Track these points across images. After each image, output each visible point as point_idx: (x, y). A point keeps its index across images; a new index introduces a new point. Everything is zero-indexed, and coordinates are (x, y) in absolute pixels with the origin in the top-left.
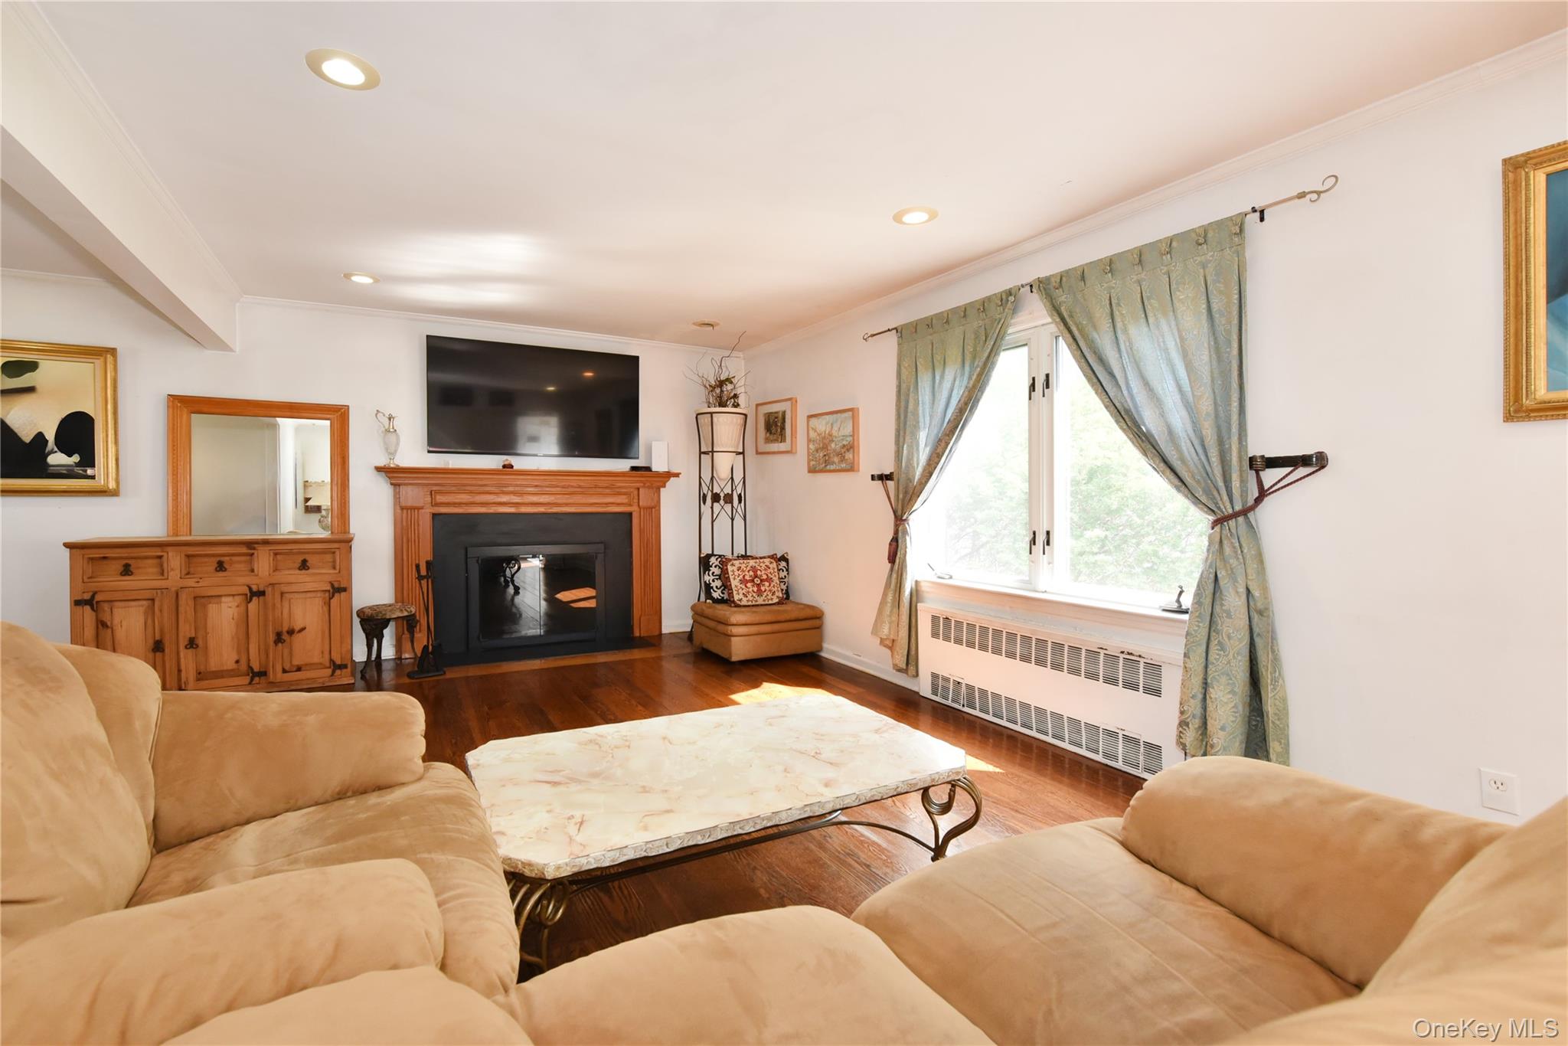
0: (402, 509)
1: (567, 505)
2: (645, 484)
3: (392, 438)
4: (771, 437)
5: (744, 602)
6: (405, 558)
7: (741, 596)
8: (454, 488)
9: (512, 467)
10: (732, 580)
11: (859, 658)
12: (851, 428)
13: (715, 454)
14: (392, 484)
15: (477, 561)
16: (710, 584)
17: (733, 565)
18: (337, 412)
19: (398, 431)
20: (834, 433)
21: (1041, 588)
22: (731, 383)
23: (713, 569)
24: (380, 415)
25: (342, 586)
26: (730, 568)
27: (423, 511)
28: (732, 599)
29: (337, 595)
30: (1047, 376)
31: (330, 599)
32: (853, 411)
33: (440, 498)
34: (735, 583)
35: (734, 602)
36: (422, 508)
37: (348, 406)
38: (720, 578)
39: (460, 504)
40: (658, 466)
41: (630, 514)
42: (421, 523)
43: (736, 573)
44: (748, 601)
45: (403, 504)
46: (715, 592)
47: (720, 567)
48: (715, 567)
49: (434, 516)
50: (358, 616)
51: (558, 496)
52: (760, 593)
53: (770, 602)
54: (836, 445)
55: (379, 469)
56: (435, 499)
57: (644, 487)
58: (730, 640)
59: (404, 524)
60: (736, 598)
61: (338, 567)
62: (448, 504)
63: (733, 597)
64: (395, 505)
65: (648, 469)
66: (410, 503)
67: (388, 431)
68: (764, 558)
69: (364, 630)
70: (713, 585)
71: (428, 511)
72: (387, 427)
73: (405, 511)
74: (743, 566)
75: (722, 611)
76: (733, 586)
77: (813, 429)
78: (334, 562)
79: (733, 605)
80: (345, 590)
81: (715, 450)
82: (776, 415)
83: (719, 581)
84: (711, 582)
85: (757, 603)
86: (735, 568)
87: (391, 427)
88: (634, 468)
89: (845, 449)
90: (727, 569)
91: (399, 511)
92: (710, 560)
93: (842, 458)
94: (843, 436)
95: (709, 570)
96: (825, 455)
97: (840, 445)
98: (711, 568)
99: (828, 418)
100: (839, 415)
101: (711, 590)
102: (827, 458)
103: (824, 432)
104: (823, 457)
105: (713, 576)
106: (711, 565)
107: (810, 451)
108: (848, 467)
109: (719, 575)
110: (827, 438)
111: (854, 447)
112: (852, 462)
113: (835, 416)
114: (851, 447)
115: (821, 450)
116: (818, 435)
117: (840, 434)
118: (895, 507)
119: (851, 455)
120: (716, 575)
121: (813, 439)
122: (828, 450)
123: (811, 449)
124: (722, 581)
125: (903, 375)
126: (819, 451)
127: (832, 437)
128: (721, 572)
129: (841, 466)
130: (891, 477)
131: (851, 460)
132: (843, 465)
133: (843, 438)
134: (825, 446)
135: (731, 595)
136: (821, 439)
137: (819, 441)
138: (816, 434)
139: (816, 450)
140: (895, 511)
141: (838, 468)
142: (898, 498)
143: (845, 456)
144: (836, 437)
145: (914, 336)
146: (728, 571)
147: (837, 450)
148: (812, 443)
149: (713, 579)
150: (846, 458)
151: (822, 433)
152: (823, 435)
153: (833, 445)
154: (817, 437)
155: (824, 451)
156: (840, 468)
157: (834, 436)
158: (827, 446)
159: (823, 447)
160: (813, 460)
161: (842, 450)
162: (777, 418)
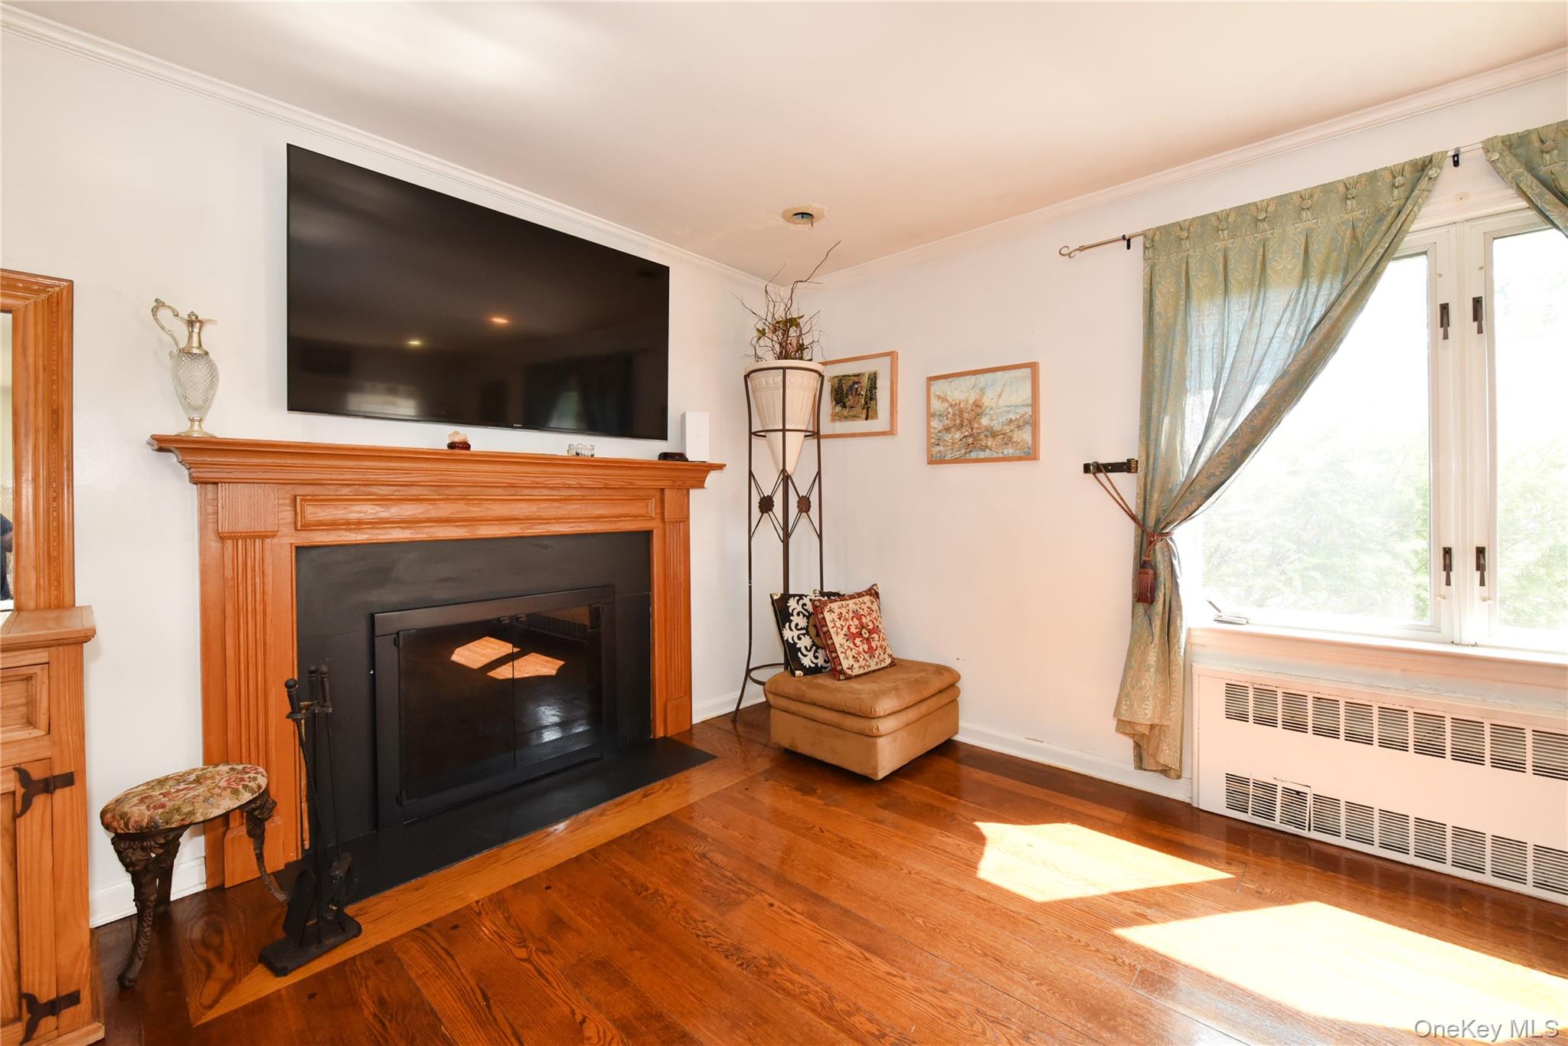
0: (222, 538)
1: (558, 520)
2: (674, 481)
3: (199, 370)
4: (845, 412)
5: (856, 671)
6: (230, 652)
7: (851, 661)
8: (345, 491)
9: (466, 446)
10: (834, 636)
11: (1039, 744)
12: (1029, 394)
13: (787, 433)
14: (195, 481)
15: (396, 643)
16: (795, 644)
17: (831, 611)
18: (37, 292)
19: (211, 355)
20: (987, 401)
22: (798, 325)
23: (795, 619)
24: (163, 313)
25: (57, 772)
26: (828, 616)
27: (275, 541)
28: (839, 668)
29: (39, 801)
30: (1477, 301)
31: (16, 817)
32: (1033, 367)
33: (314, 513)
34: (838, 640)
35: (842, 672)
36: (273, 535)
37: (71, 282)
38: (808, 633)
39: (358, 525)
40: (696, 453)
41: (647, 535)
42: (269, 570)
43: (838, 624)
44: (860, 667)
45: (225, 527)
46: (805, 656)
47: (804, 615)
48: (798, 614)
49: (300, 550)
50: (107, 826)
51: (543, 505)
52: (871, 651)
53: (883, 665)
54: (992, 420)
55: (163, 445)
56: (303, 517)
57: (672, 488)
58: (875, 745)
59: (229, 573)
60: (845, 664)
61: (43, 719)
62: (333, 525)
63: (841, 664)
64: (202, 528)
65: (681, 457)
66: (243, 526)
67: (186, 353)
68: (860, 595)
69: (128, 865)
70: (800, 644)
71: (289, 539)
72: (183, 344)
73: (229, 543)
74: (844, 611)
75: (825, 687)
76: (837, 646)
77: (939, 397)
78: (31, 703)
79: (842, 677)
80: (68, 780)
81: (787, 428)
82: (856, 379)
83: (807, 637)
84: (796, 640)
85: (870, 669)
86: (835, 616)
87: (195, 343)
88: (665, 456)
89: (1012, 427)
90: (824, 618)
91: (214, 545)
92: (788, 605)
93: (1008, 440)
94: (1009, 406)
95: (791, 621)
96: (965, 437)
97: (1001, 420)
98: (791, 618)
99: (972, 379)
100: (1000, 373)
101: (799, 654)
102: (970, 440)
103: (963, 401)
104: (961, 440)
105: (798, 630)
106: (791, 612)
107: (932, 430)
108: (1018, 453)
109: (806, 629)
110: (970, 409)
111: (1033, 423)
112: (1030, 446)
113: (990, 376)
114: (1027, 423)
115: (959, 429)
116: (951, 405)
117: (1001, 403)
118: (1140, 517)
119: (1026, 435)
120: (801, 629)
121: (938, 413)
122: (972, 429)
123: (934, 428)
124: (811, 638)
125: (1159, 306)
126: (952, 430)
127: (981, 408)
128: (808, 622)
129: (1005, 452)
130: (1126, 467)
131: (1027, 444)
132: (1009, 451)
133: (1009, 409)
134: (966, 422)
135: (835, 660)
136: (957, 412)
137: (954, 415)
138: (946, 405)
139: (947, 429)
140: (1139, 521)
141: (995, 455)
142: (1145, 500)
143: (1013, 437)
144: (992, 409)
145: (1181, 244)
146: (826, 622)
147: (994, 428)
148: (937, 420)
149: (799, 635)
150: (1015, 439)
151: (960, 403)
152: (962, 405)
153: (985, 421)
154: (950, 409)
155: (963, 431)
156: (1001, 455)
157: (987, 407)
158: (970, 423)
159: (962, 424)
160: (938, 445)
161: (1006, 427)
162: (857, 383)
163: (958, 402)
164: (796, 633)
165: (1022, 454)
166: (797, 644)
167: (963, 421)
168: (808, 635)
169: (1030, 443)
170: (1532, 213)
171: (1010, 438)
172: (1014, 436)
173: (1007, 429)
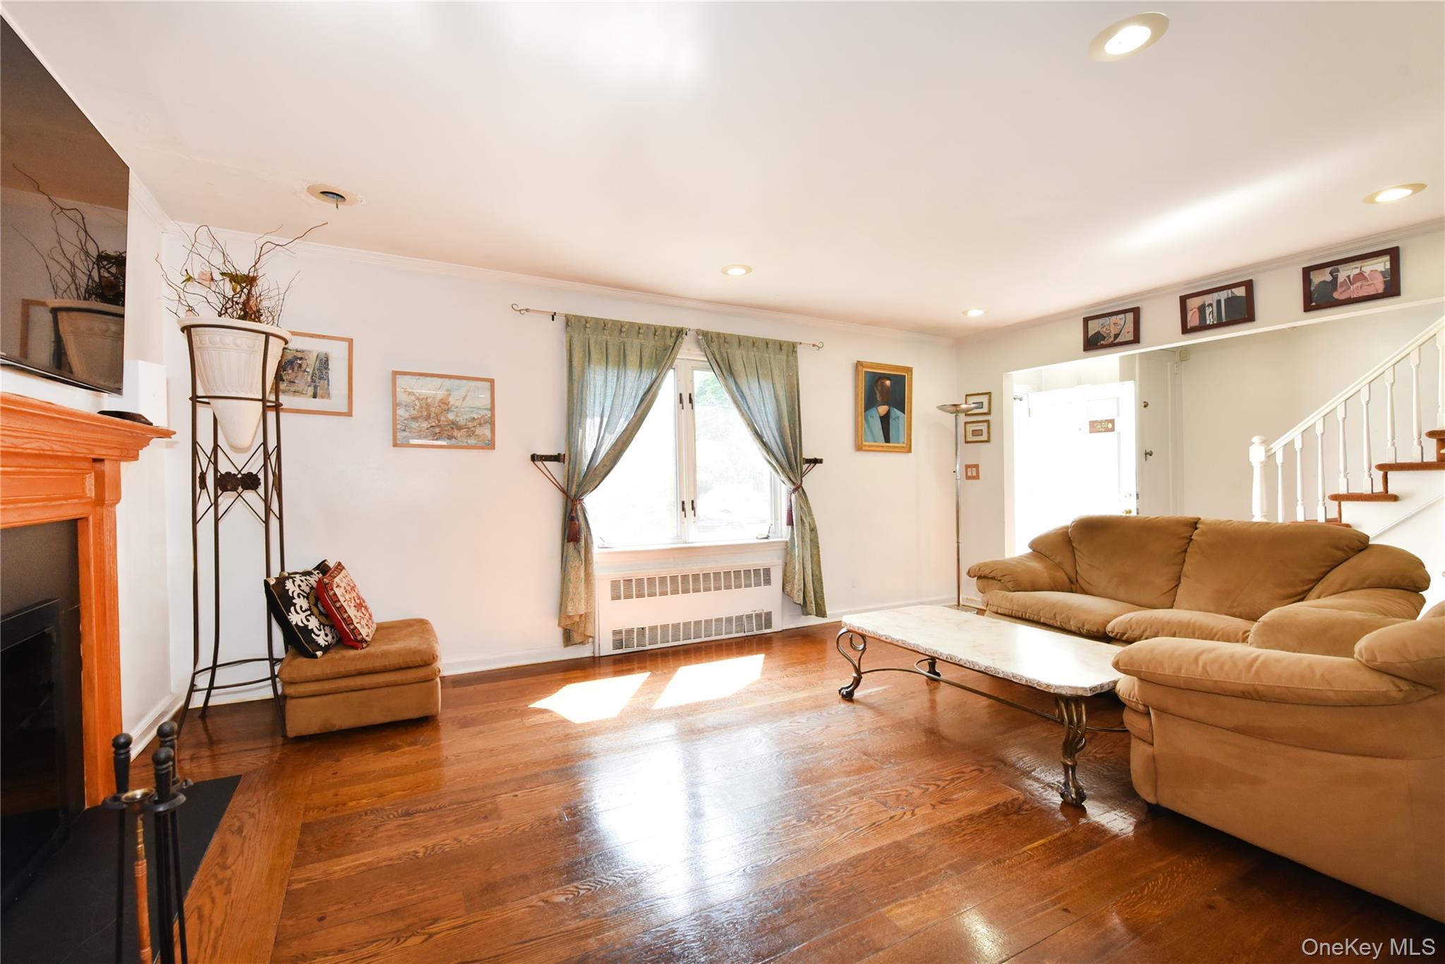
10: (347, 609)
12: (488, 401)
16: (306, 626)
17: (338, 586)
20: (452, 401)
21: (690, 541)
23: (297, 601)
26: (338, 592)
28: (355, 637)
30: (690, 395)
32: (491, 382)
34: (352, 612)
35: (363, 640)
38: (312, 614)
43: (348, 596)
46: (318, 636)
47: (304, 597)
48: (299, 596)
54: (457, 416)
60: (363, 631)
63: (360, 634)
70: (311, 625)
74: (345, 585)
77: (405, 390)
79: (364, 645)
83: (313, 617)
84: (306, 623)
86: (343, 591)
89: (475, 423)
90: (335, 594)
92: (287, 588)
93: (471, 433)
94: (472, 408)
95: (295, 605)
96: (432, 427)
97: (465, 417)
98: (294, 601)
99: (440, 381)
100: (464, 381)
101: (313, 635)
102: (437, 430)
103: (430, 397)
104: (428, 429)
105: (304, 612)
106: (291, 595)
107: (398, 418)
108: (480, 444)
109: (309, 609)
110: (436, 405)
111: (492, 423)
112: (489, 439)
113: (456, 382)
114: (487, 422)
115: (426, 420)
116: (418, 399)
117: (465, 404)
118: (566, 489)
119: (486, 431)
120: (306, 611)
121: (404, 404)
122: (439, 421)
123: (401, 416)
124: (316, 617)
125: (575, 363)
126: (420, 420)
127: (448, 405)
128: (309, 603)
129: (469, 441)
130: (557, 458)
131: (487, 437)
132: (472, 441)
133: (472, 410)
134: (433, 415)
135: (355, 631)
136: (424, 405)
137: (421, 407)
138: (413, 398)
139: (415, 419)
140: (565, 492)
141: (460, 444)
142: (569, 478)
143: (475, 431)
144: (457, 408)
145: (585, 330)
146: (337, 597)
147: (459, 423)
148: (403, 409)
149: (306, 617)
150: (477, 433)
151: (427, 398)
152: (429, 400)
153: (451, 416)
154: (417, 402)
155: (430, 421)
156: (465, 444)
157: (452, 405)
158: (437, 416)
159: (430, 416)
160: (404, 430)
161: (470, 423)
162: (301, 359)
163: (425, 397)
164: (303, 615)
165: (483, 445)
166: (308, 626)
167: (430, 414)
168: (314, 615)
169: (489, 437)
170: (708, 364)
171: (473, 432)
172: (477, 430)
173: (470, 425)
